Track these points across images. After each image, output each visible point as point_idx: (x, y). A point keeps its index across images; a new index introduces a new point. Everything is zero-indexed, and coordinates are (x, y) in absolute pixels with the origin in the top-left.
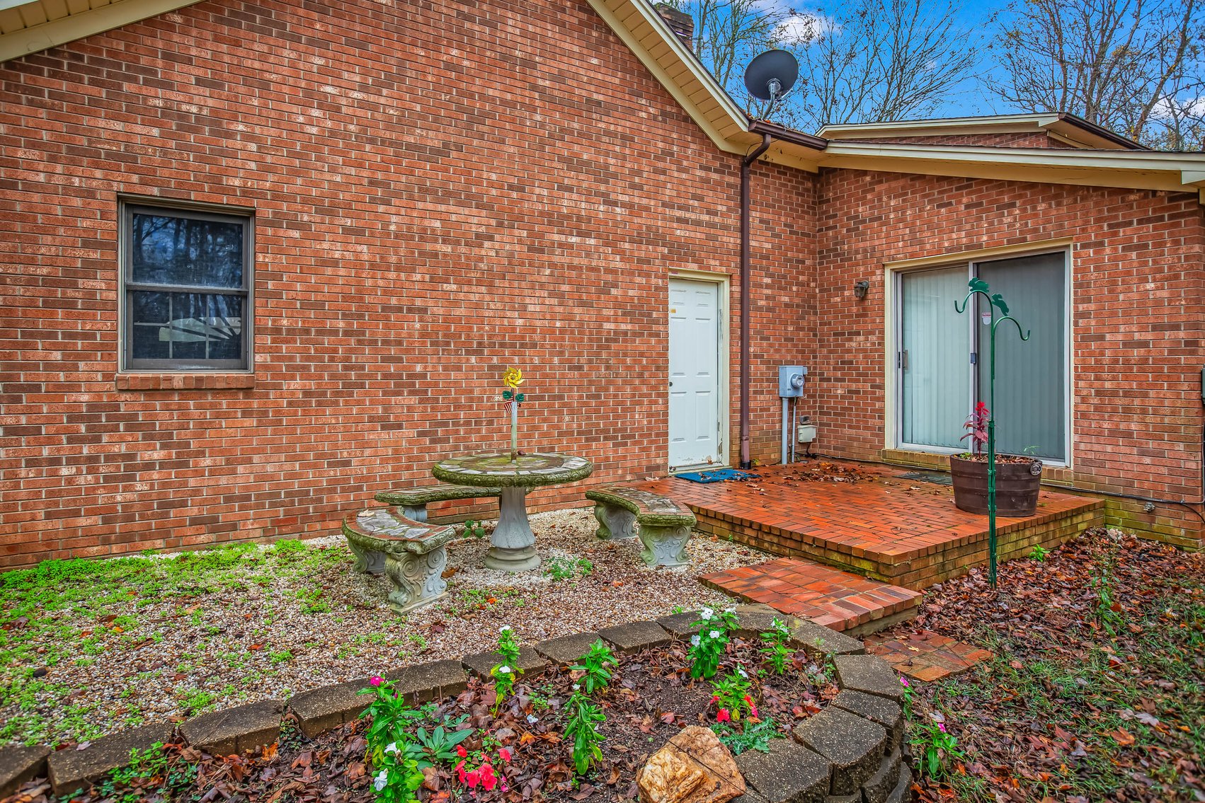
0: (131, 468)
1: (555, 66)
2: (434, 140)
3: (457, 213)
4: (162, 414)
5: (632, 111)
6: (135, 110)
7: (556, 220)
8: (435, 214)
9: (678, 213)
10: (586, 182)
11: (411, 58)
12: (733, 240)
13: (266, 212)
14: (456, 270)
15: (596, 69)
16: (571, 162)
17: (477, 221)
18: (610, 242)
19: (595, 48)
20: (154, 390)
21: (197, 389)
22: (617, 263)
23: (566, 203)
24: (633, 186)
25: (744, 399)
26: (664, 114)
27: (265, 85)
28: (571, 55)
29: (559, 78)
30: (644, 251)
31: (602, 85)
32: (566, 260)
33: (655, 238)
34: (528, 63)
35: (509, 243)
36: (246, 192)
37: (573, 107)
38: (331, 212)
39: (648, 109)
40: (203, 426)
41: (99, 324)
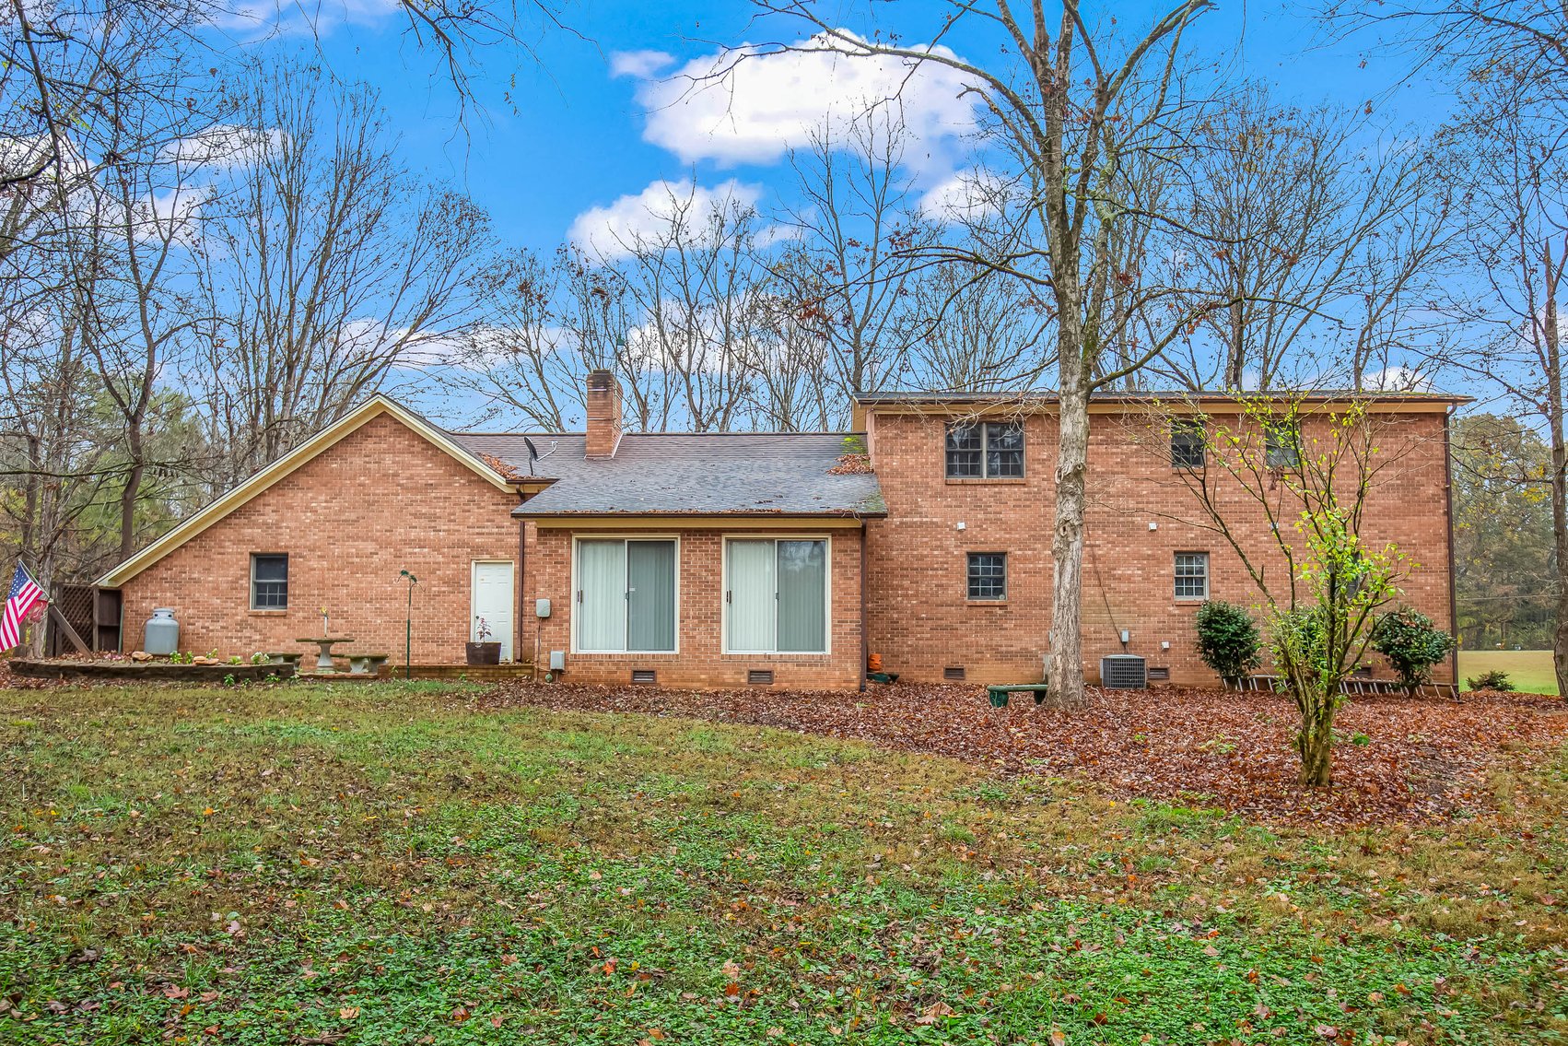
0: (250, 641)
1: (408, 473)
2: (353, 516)
3: (361, 544)
4: (260, 623)
5: (450, 484)
6: (255, 525)
7: (407, 542)
8: (353, 547)
9: (477, 530)
10: (424, 522)
11: (345, 485)
12: (515, 540)
13: (291, 553)
14: (362, 569)
15: (430, 469)
16: (415, 516)
17: (371, 547)
18: (437, 549)
19: (430, 459)
20: (257, 616)
21: (269, 616)
22: (440, 559)
23: (413, 535)
24: (450, 521)
25: (521, 623)
26: (470, 481)
27: (292, 508)
28: (417, 465)
29: (411, 478)
30: (456, 551)
31: (435, 475)
32: (412, 560)
33: (462, 545)
34: (396, 475)
35: (386, 555)
36: (286, 547)
37: (416, 490)
38: (313, 550)
39: (459, 481)
40: (271, 629)
41: (244, 595)
